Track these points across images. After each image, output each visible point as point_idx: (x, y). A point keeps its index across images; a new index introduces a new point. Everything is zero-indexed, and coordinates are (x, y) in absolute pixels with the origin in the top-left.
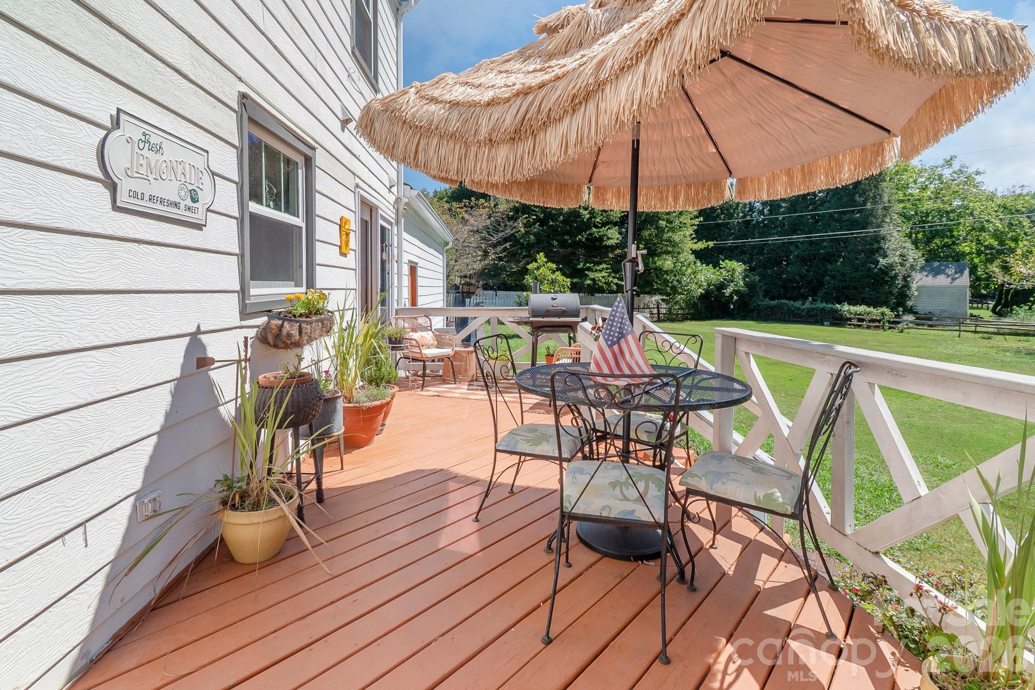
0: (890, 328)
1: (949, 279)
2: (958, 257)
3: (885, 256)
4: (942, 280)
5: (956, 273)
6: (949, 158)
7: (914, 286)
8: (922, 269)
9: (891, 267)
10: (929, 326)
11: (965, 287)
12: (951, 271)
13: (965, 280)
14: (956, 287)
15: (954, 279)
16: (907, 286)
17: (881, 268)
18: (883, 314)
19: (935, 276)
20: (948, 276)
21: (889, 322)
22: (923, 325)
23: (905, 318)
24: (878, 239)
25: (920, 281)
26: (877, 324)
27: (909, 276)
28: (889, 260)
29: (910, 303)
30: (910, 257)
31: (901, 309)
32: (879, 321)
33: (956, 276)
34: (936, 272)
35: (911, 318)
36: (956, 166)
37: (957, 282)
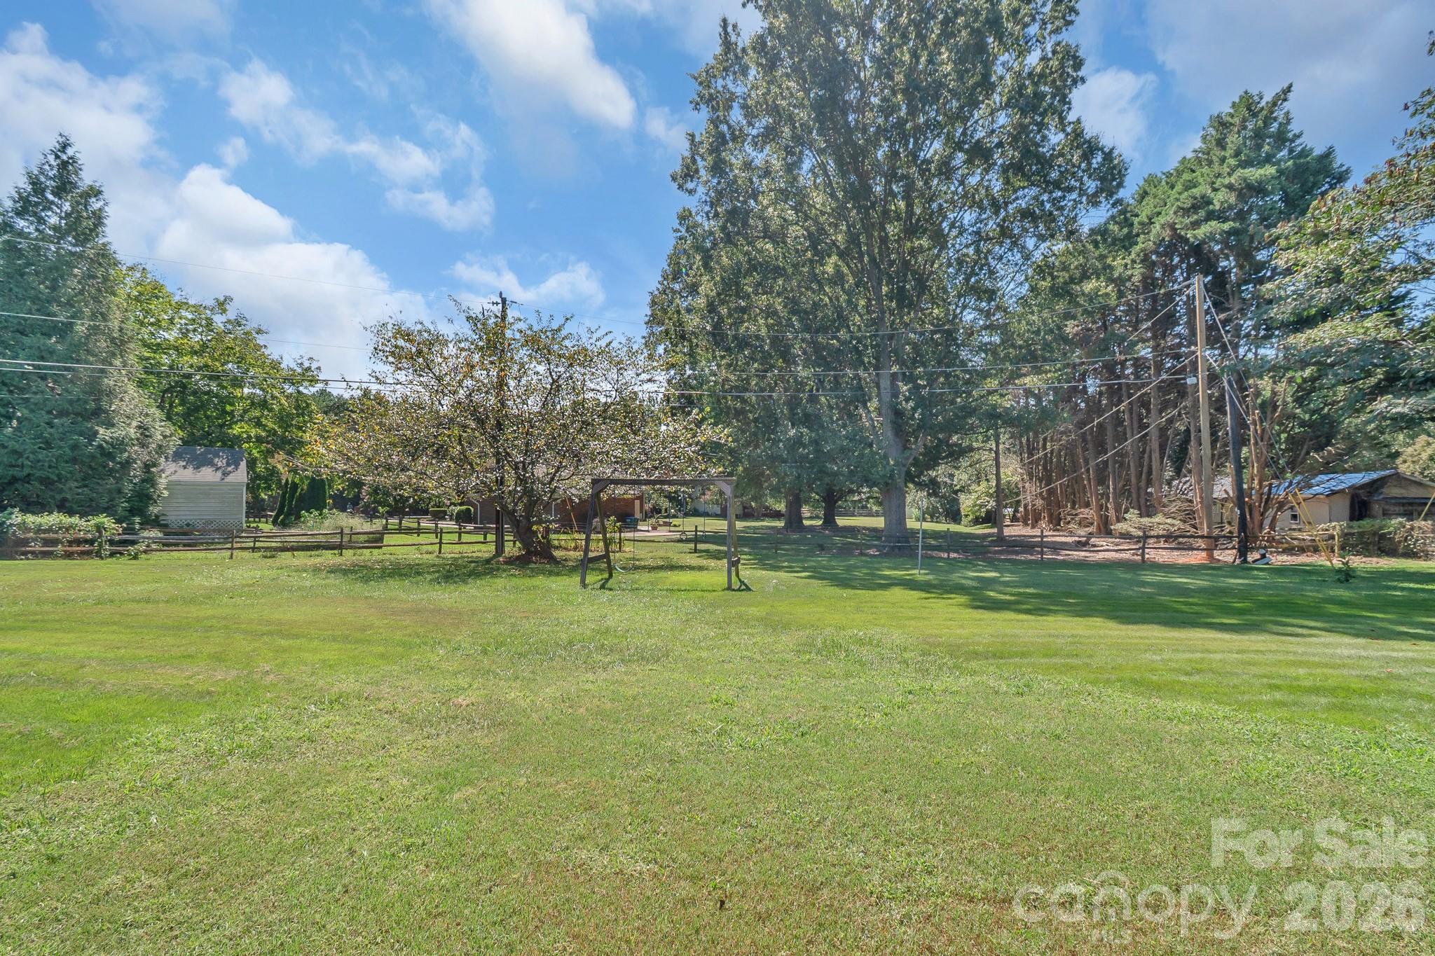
0: (112, 555)
1: (219, 474)
2: (231, 444)
3: (110, 424)
4: (207, 475)
5: (228, 464)
6: (222, 299)
7: (162, 482)
8: (177, 456)
9: (120, 444)
10: (185, 545)
11: (240, 484)
12: (220, 462)
13: (241, 475)
14: (229, 484)
15: (225, 474)
16: (150, 480)
17: (100, 446)
18: (99, 528)
19: (197, 468)
20: (218, 469)
21: (112, 542)
22: (176, 545)
23: (146, 534)
24: (96, 390)
25: (172, 473)
26: (87, 547)
27: (154, 465)
28: (118, 433)
29: (154, 510)
30: (158, 433)
31: (137, 520)
32: (91, 542)
33: (229, 469)
34: (199, 463)
35: (155, 533)
36: (231, 315)
37: (230, 478)
